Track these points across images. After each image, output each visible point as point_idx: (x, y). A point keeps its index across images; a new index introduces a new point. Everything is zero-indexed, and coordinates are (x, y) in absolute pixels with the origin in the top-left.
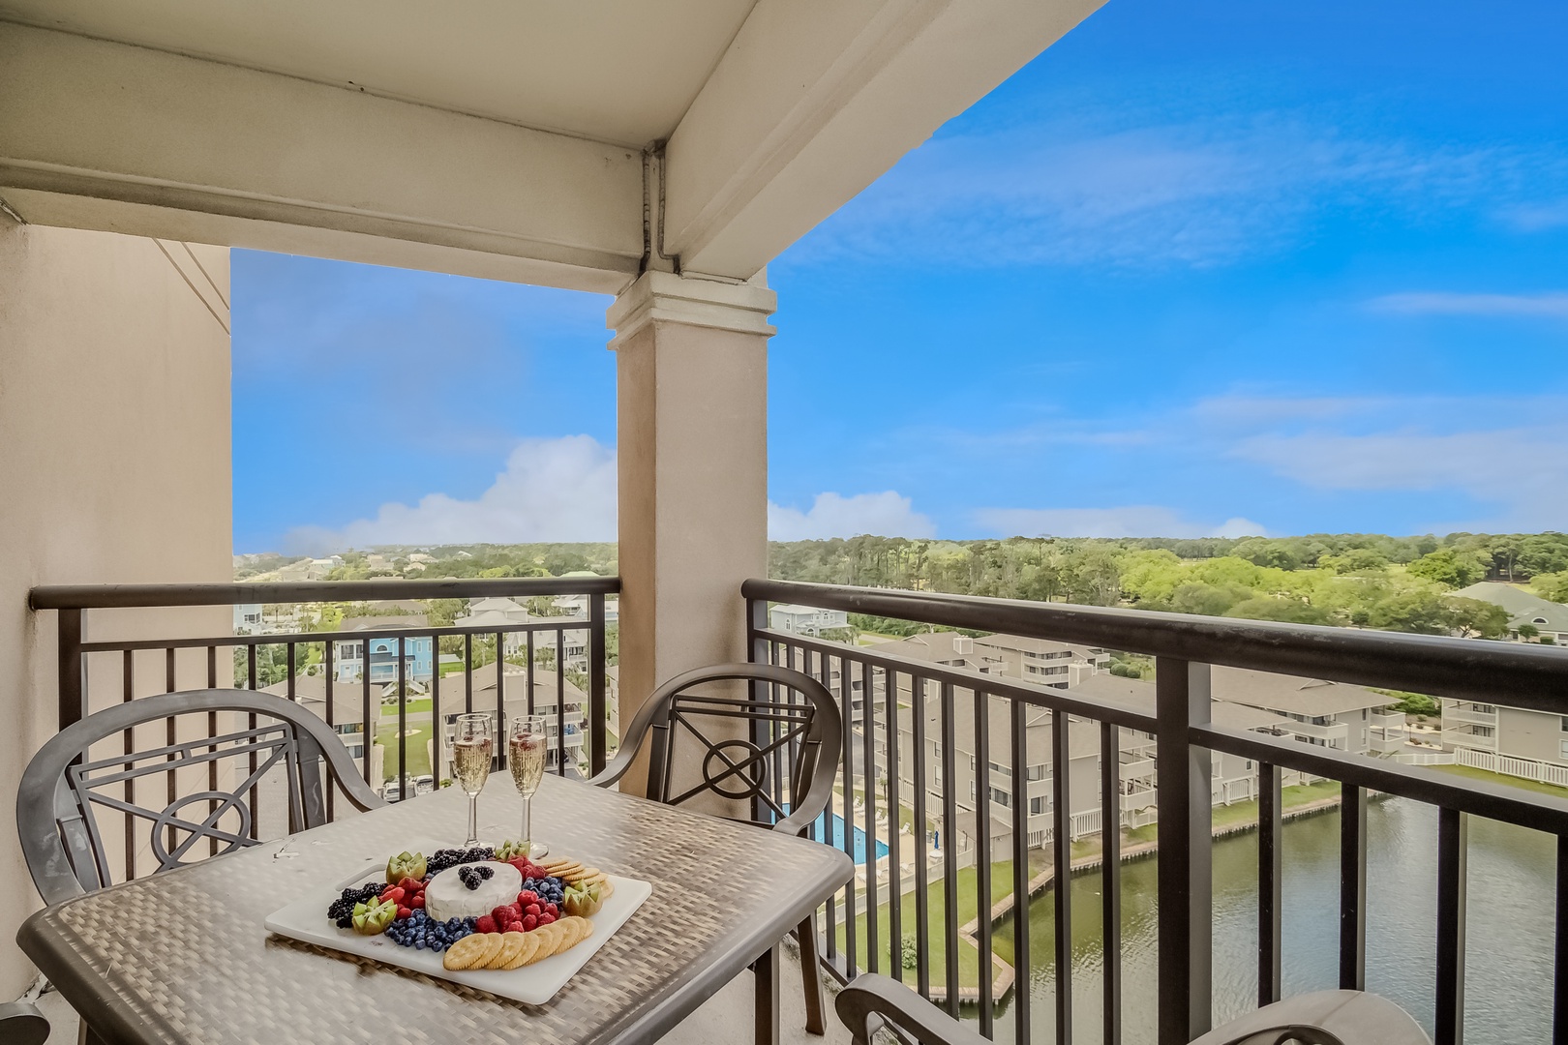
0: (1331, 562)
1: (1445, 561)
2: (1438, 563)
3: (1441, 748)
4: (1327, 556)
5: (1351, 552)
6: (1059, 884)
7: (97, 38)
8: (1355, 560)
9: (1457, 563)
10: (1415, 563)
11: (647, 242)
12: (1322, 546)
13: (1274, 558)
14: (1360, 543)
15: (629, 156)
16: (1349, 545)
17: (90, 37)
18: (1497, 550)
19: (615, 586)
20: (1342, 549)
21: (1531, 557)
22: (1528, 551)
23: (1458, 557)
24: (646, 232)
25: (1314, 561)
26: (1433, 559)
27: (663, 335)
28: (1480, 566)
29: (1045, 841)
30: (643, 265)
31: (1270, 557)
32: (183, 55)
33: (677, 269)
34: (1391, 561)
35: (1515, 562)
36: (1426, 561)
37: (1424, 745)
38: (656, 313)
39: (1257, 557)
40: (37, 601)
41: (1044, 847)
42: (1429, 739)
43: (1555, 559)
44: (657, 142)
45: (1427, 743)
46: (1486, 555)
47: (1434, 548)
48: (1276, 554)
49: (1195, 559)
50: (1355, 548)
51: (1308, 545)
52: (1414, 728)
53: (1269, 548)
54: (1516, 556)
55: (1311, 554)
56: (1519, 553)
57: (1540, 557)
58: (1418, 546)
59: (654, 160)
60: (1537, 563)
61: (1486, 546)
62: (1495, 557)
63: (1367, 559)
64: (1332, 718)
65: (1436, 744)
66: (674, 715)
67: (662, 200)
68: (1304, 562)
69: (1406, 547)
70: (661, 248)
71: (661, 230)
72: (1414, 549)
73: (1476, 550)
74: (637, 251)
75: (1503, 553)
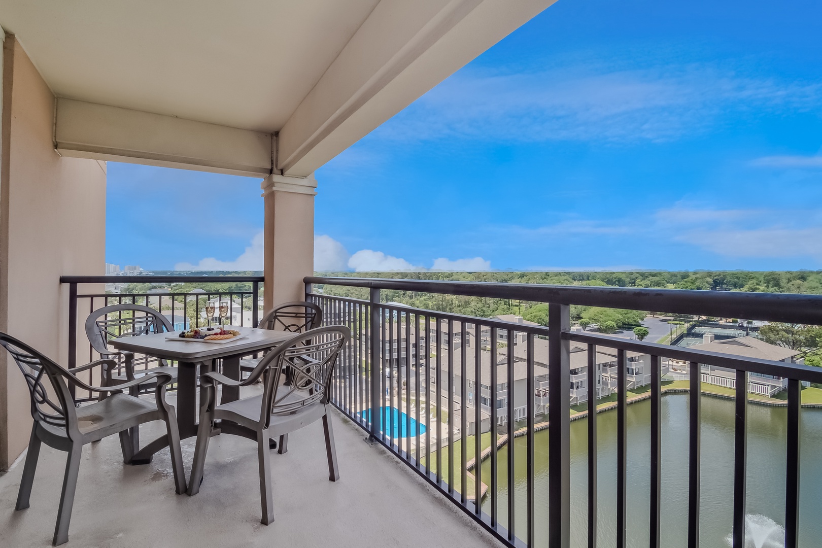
0: (641, 283)
1: (692, 283)
2: (689, 283)
3: (686, 372)
4: (640, 280)
5: (651, 278)
6: (509, 443)
7: (92, 103)
8: (652, 282)
9: (697, 284)
10: (678, 284)
11: (272, 164)
12: (638, 275)
13: (616, 281)
14: (655, 274)
15: (266, 136)
16: (650, 275)
17: (90, 103)
18: (715, 278)
19: (262, 279)
20: (647, 277)
21: (730, 281)
22: (728, 278)
23: (698, 281)
24: (272, 161)
25: (634, 283)
26: (686, 282)
27: (277, 196)
28: (707, 286)
29: (504, 422)
30: (271, 172)
31: (614, 280)
32: (119, 107)
33: (282, 174)
34: (668, 282)
35: (723, 283)
36: (684, 283)
37: (678, 371)
38: (274, 188)
39: (609, 280)
40: (63, 280)
41: (503, 425)
42: (681, 368)
43: (740, 282)
44: (276, 132)
45: (680, 370)
46: (710, 280)
47: (688, 276)
48: (617, 279)
49: (581, 281)
50: (653, 276)
51: (632, 275)
52: (674, 363)
53: (614, 276)
54: (724, 281)
55: (633, 279)
56: (725, 280)
57: (734, 281)
58: (681, 275)
59: (275, 138)
60: (732, 284)
61: (710, 276)
62: (715, 281)
63: (657, 281)
64: (637, 358)
65: (684, 370)
66: (276, 317)
67: (277, 151)
68: (630, 283)
69: (675, 276)
70: (277, 167)
71: (277, 161)
72: (679, 277)
73: (706, 278)
74: (269, 167)
75: (717, 279)
